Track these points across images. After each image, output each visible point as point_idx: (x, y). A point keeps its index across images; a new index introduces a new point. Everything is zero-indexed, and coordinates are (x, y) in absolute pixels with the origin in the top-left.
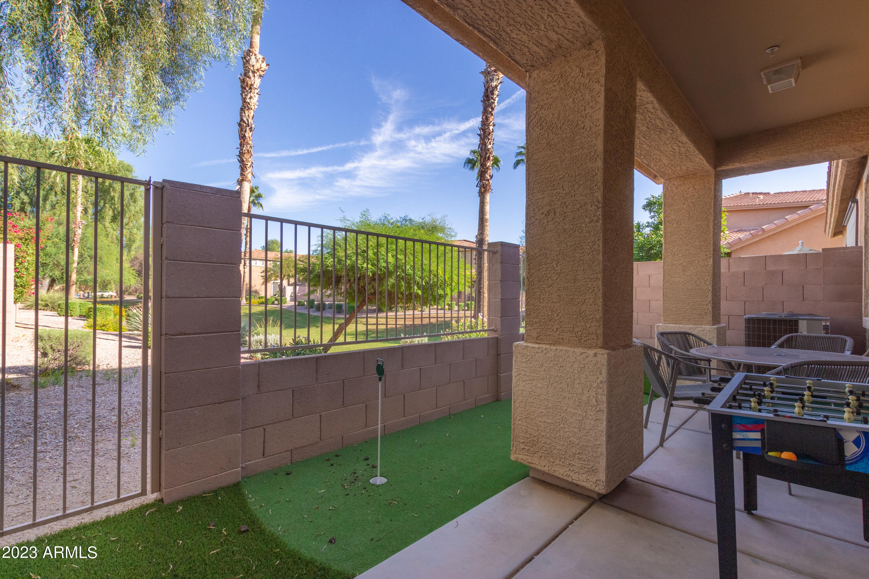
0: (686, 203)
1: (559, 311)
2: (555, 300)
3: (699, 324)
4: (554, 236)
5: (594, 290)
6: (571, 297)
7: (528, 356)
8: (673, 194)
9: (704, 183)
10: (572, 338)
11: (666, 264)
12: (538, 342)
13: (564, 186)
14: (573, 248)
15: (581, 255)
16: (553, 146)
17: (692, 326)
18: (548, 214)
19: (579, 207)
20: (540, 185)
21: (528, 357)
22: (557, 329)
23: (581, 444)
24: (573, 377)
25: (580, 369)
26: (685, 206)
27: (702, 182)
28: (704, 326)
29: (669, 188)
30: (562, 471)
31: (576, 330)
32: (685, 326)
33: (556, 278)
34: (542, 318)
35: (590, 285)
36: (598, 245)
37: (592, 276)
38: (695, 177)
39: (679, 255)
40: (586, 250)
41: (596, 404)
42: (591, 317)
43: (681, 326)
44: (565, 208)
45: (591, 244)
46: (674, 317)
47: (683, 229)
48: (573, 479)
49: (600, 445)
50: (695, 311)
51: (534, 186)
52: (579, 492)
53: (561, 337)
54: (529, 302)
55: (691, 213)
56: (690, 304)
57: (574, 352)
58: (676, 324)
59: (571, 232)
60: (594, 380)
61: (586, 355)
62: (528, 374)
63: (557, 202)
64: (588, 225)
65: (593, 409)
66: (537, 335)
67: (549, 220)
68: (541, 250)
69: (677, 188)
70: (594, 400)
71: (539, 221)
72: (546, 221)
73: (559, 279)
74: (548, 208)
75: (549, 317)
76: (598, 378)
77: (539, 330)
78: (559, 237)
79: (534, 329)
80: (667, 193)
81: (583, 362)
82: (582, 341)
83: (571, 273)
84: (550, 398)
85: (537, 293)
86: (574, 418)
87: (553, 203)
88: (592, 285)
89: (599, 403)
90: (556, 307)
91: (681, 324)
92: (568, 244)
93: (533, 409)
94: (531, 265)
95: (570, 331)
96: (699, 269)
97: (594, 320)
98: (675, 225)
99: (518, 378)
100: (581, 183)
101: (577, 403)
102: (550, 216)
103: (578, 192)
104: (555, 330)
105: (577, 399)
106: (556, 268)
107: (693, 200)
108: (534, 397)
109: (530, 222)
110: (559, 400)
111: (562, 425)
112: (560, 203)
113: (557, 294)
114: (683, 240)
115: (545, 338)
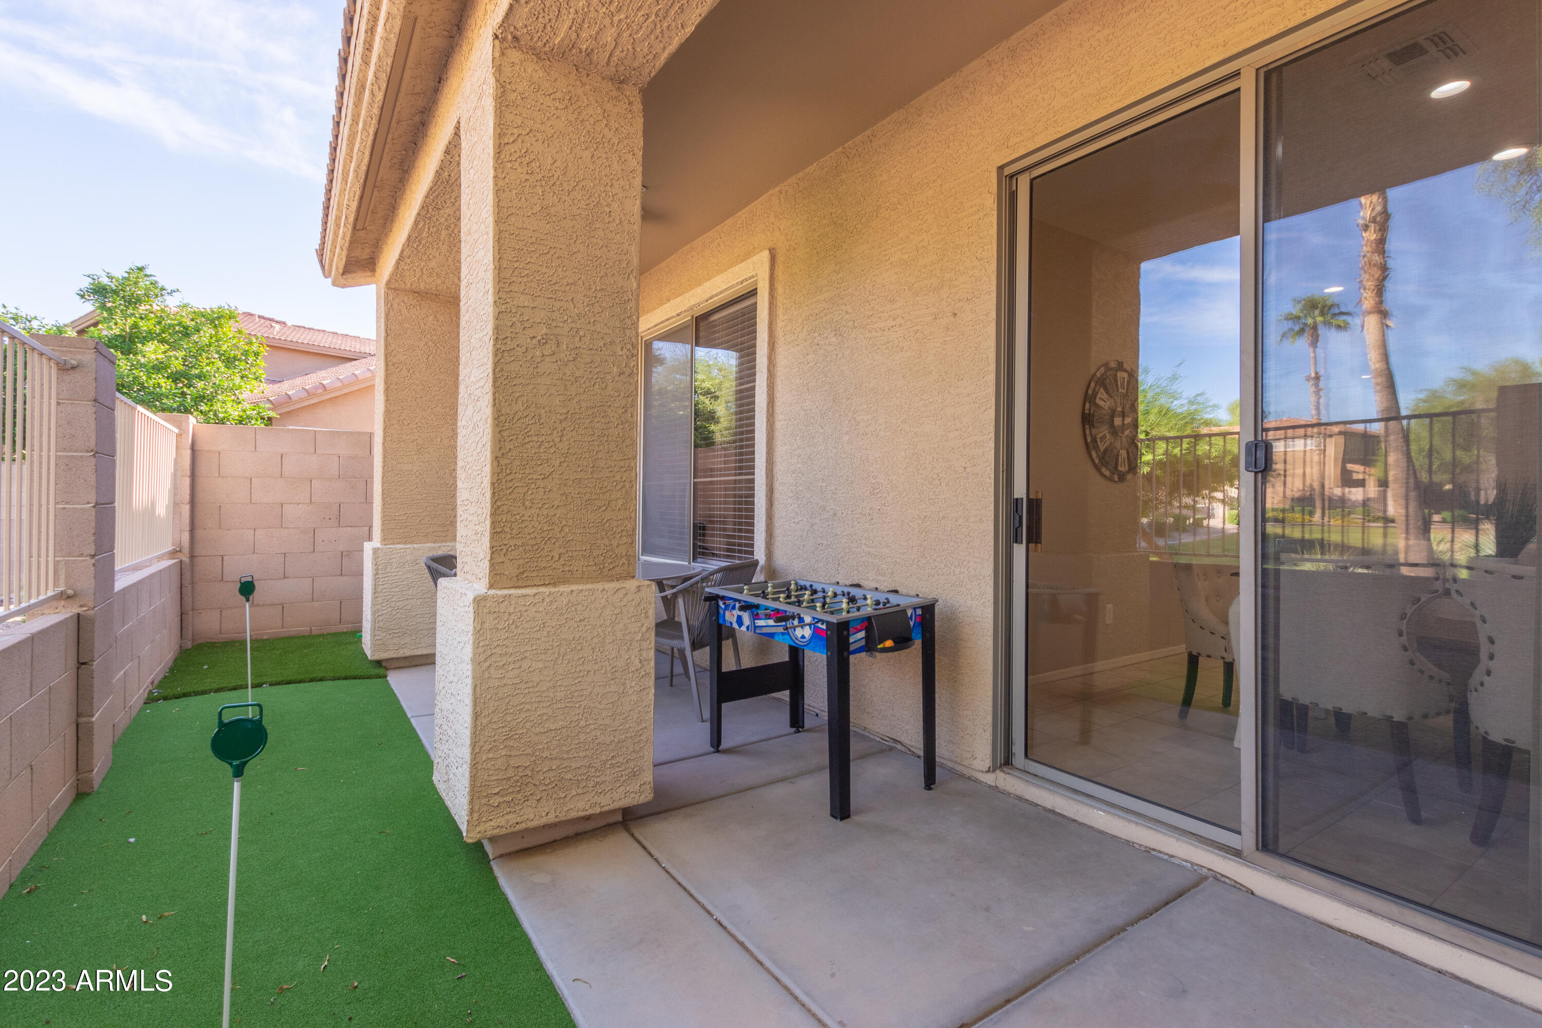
0: (424, 339)
1: (564, 523)
2: (556, 503)
3: (442, 541)
4: (555, 385)
5: (623, 487)
6: (586, 497)
7: (510, 614)
8: (400, 318)
9: (450, 313)
10: (589, 568)
11: (387, 439)
12: (520, 584)
13: (575, 300)
14: (590, 412)
15: (605, 427)
16: (554, 219)
17: (433, 545)
18: (543, 342)
19: (602, 344)
20: (525, 279)
21: (512, 617)
22: (560, 554)
23: (616, 740)
24: (602, 634)
25: (614, 617)
26: (422, 344)
27: (448, 311)
28: (448, 544)
29: (395, 306)
30: (581, 805)
31: (596, 553)
32: (422, 545)
33: (558, 462)
34: (528, 537)
35: (618, 478)
36: (631, 414)
37: (622, 463)
38: (437, 300)
39: (410, 425)
40: (612, 419)
41: (640, 665)
42: (619, 530)
43: (415, 545)
44: (577, 339)
45: (621, 411)
46: (401, 531)
47: (418, 382)
48: (602, 807)
49: (645, 728)
50: (435, 520)
51: (514, 279)
52: (591, 829)
53: (567, 569)
54: (499, 507)
55: (431, 357)
56: (428, 509)
57: (604, 589)
58: (405, 543)
59: (587, 384)
60: (637, 630)
61: (624, 591)
62: (511, 650)
63: (562, 325)
64: (617, 378)
65: (635, 677)
66: (518, 572)
67: (546, 353)
68: (528, 407)
69: (408, 310)
70: (637, 661)
71: (524, 349)
72: (538, 353)
73: (565, 465)
74: (544, 331)
75: (543, 535)
76: (643, 625)
77: (522, 561)
78: (566, 389)
79: (511, 560)
80: (392, 314)
81: (620, 604)
82: (605, 571)
83: (587, 455)
84: (559, 683)
85: (516, 490)
86: (605, 702)
87: (554, 324)
88: (621, 478)
89: (644, 663)
90: (557, 516)
91: (412, 543)
92: (583, 404)
93: (523, 715)
94: (505, 434)
95: (584, 557)
96: (443, 451)
97: (624, 534)
98: (405, 372)
99: (487, 664)
100: (604, 304)
101: (609, 675)
102: (547, 346)
103: (600, 319)
104: (556, 558)
105: (609, 669)
106: (560, 446)
107: (435, 338)
108: (527, 691)
109: (503, 348)
110: (576, 681)
111: (582, 723)
112: (566, 328)
113: (562, 492)
114: (418, 400)
115: (535, 574)
